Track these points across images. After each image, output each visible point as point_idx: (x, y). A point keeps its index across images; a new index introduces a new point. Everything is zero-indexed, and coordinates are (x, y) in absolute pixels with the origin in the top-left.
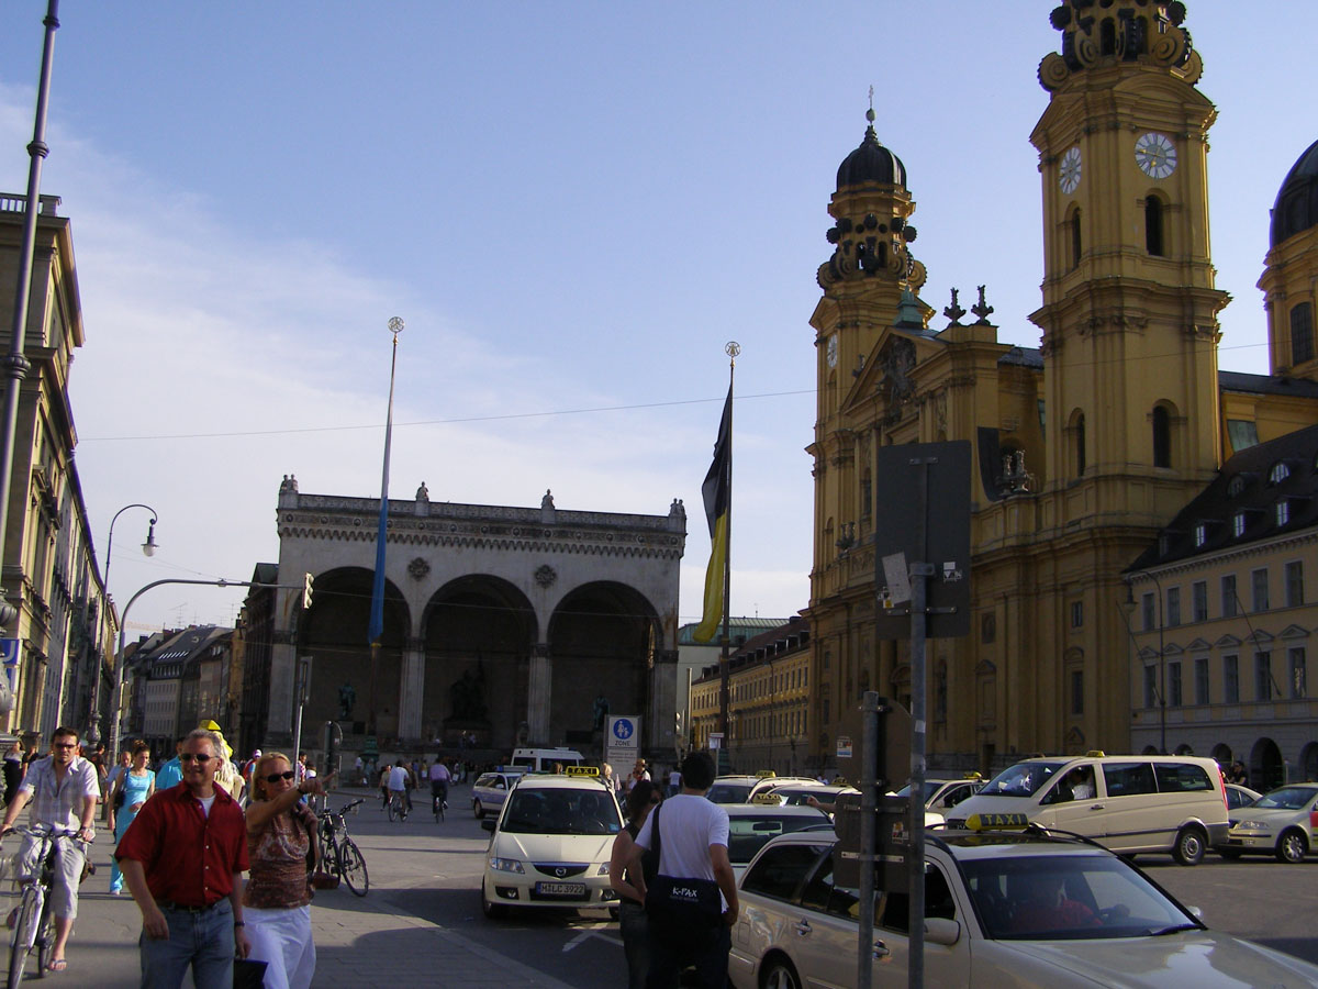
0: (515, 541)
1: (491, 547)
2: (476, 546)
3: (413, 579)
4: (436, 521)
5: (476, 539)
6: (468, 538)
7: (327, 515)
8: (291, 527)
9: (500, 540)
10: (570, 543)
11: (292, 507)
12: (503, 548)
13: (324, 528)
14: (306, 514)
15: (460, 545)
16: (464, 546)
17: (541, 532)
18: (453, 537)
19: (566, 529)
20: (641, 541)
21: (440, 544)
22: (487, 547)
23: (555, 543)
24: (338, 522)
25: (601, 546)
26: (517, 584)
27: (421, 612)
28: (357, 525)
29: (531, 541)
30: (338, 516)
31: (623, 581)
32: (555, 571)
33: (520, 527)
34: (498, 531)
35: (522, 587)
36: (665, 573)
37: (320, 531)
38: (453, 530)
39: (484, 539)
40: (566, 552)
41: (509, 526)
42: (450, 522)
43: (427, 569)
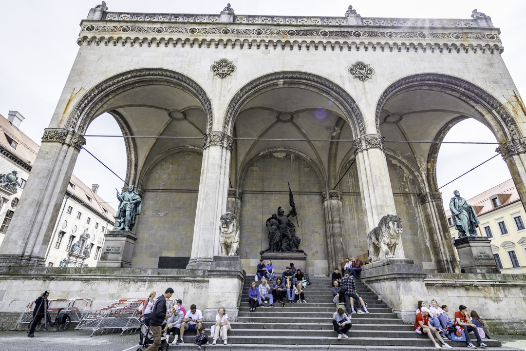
0: (325, 41)
1: (300, 47)
2: (283, 47)
3: (217, 77)
4: (241, 27)
5: (283, 40)
6: (275, 40)
7: (129, 25)
8: (90, 35)
9: (308, 41)
10: (383, 42)
11: (95, 19)
12: (312, 49)
13: (124, 36)
14: (109, 24)
15: (267, 46)
16: (271, 48)
17: (350, 33)
18: (259, 40)
19: (375, 30)
20: (457, 37)
21: (246, 46)
22: (296, 48)
23: (366, 42)
24: (140, 30)
25: (416, 43)
26: (332, 79)
27: (225, 106)
28: (159, 31)
29: (341, 41)
30: (141, 25)
31: (449, 73)
32: (371, 66)
33: (327, 29)
34: (305, 34)
35: (337, 81)
36: (491, 65)
37: (120, 38)
38: (259, 33)
39: (292, 41)
40: (379, 50)
41: (317, 29)
42: (256, 28)
43: (232, 69)
